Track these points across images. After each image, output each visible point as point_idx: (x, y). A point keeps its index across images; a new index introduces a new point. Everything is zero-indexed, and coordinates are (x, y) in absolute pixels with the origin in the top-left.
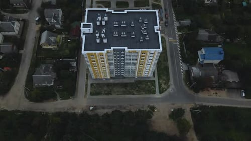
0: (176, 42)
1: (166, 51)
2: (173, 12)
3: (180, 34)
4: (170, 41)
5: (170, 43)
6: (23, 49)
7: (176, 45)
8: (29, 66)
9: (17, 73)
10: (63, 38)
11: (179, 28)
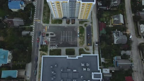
0: (36, 19)
1: (43, 13)
2: (33, 44)
3: (32, 25)
4: (40, 21)
5: (40, 19)
6: (133, 16)
7: (36, 18)
8: (125, 6)
9: (131, 2)
10: (110, 25)
11: (31, 29)
